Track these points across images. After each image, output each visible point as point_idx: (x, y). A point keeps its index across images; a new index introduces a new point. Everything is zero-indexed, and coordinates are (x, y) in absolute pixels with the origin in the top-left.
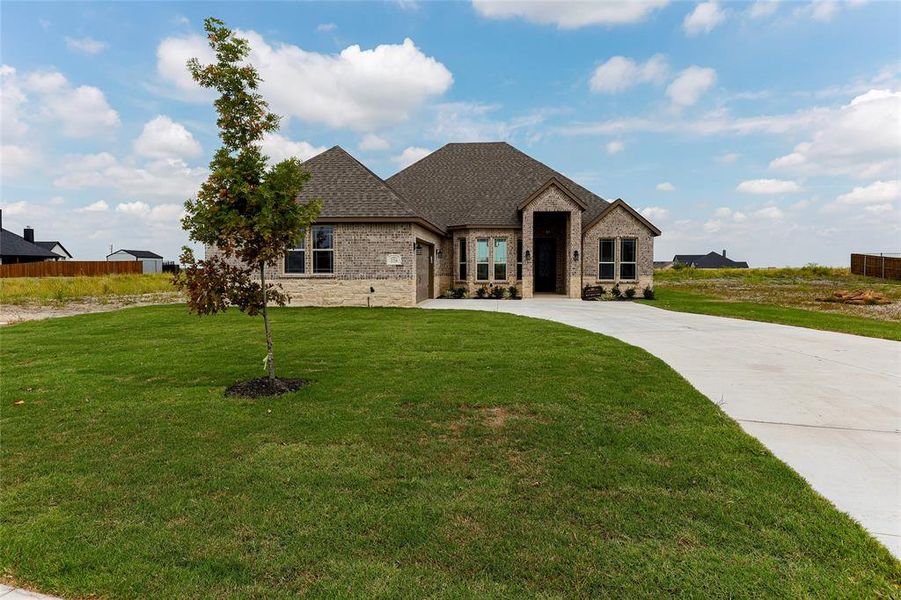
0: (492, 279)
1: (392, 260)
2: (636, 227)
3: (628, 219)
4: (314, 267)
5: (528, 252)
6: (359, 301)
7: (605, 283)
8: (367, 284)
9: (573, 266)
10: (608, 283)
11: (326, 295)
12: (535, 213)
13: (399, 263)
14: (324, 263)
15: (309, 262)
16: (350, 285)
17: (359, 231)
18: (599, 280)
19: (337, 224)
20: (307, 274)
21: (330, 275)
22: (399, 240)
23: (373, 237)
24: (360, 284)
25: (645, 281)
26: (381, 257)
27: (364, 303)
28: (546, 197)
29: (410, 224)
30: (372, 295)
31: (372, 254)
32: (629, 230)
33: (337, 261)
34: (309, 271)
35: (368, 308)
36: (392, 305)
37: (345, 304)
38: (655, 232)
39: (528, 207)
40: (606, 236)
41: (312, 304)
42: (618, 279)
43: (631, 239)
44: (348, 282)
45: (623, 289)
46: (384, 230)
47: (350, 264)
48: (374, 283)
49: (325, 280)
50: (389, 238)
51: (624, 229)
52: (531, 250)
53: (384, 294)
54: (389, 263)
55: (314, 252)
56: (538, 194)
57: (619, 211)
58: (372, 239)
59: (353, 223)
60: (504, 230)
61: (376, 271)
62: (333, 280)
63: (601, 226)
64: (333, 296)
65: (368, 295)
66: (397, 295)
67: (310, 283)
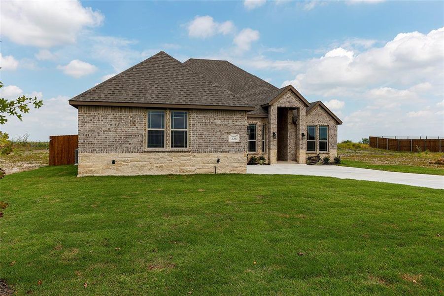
1: (233, 138)
2: (328, 119)
3: (324, 114)
4: (172, 143)
5: (274, 133)
6: (208, 169)
7: (311, 154)
8: (214, 156)
9: (301, 143)
10: (313, 154)
11: (183, 165)
12: (278, 107)
13: (238, 141)
14: (180, 140)
15: (168, 139)
16: (201, 157)
17: (208, 115)
18: (307, 152)
19: (192, 109)
20: (166, 149)
22: (237, 123)
23: (219, 120)
24: (208, 156)
25: (333, 153)
26: (225, 136)
27: (212, 170)
28: (285, 98)
29: (246, 112)
30: (217, 165)
31: (218, 134)
32: (324, 120)
33: (191, 138)
34: (168, 147)
35: (216, 175)
36: (232, 172)
37: (197, 172)
38: (338, 122)
39: (274, 104)
41: (171, 173)
42: (317, 151)
43: (325, 126)
44: (200, 154)
45: (322, 157)
46: (226, 116)
47: (201, 141)
48: (220, 155)
49: (181, 154)
50: (231, 121)
51: (321, 120)
52: (276, 132)
53: (227, 164)
54: (230, 140)
55: (172, 131)
57: (319, 108)
58: (218, 122)
59: (204, 110)
60: (256, 118)
61: (220, 146)
62: (188, 153)
63: (309, 117)
64: (188, 166)
65: (215, 165)
66: (236, 165)
67: (172, 154)
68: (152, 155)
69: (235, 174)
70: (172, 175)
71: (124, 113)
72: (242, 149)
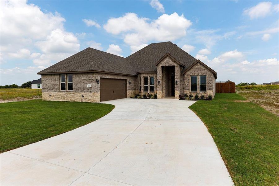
0: (149, 91)
1: (89, 86)
2: (206, 71)
3: (202, 68)
4: (68, 88)
5: (159, 81)
6: (79, 100)
7: (193, 93)
9: (176, 87)
10: (194, 93)
11: (71, 98)
13: (90, 87)
14: (71, 87)
15: (67, 86)
17: (79, 76)
18: (191, 92)
19: (73, 74)
20: (66, 91)
21: (71, 91)
22: (90, 79)
23: (83, 78)
24: (80, 94)
25: (210, 92)
26: (85, 85)
27: (81, 100)
28: (166, 61)
29: (93, 73)
31: (83, 84)
32: (203, 72)
33: (74, 86)
35: (82, 102)
37: (76, 101)
39: (159, 65)
40: (193, 74)
41: (67, 100)
42: (198, 91)
43: (204, 75)
44: (76, 93)
45: (200, 95)
46: (86, 75)
47: (77, 87)
48: (83, 94)
49: (70, 93)
50: (87, 78)
51: (201, 71)
53: (86, 98)
54: (88, 87)
55: (68, 83)
56: (163, 60)
57: (199, 64)
61: (84, 90)
62: (73, 93)
63: (192, 70)
64: (72, 98)
65: (82, 98)
66: (90, 98)
67: (67, 93)
68: (61, 93)
69: (89, 102)
70: (67, 102)
71: (53, 77)
72: (92, 91)
